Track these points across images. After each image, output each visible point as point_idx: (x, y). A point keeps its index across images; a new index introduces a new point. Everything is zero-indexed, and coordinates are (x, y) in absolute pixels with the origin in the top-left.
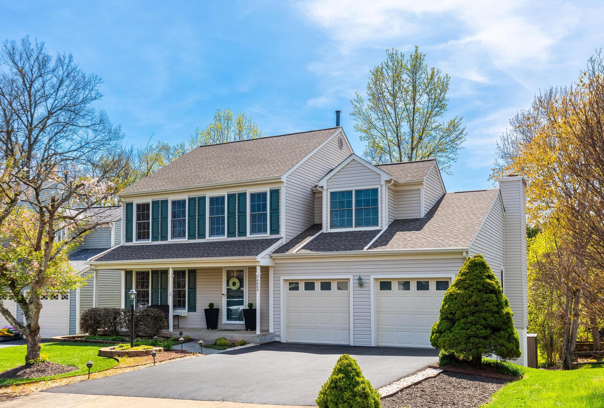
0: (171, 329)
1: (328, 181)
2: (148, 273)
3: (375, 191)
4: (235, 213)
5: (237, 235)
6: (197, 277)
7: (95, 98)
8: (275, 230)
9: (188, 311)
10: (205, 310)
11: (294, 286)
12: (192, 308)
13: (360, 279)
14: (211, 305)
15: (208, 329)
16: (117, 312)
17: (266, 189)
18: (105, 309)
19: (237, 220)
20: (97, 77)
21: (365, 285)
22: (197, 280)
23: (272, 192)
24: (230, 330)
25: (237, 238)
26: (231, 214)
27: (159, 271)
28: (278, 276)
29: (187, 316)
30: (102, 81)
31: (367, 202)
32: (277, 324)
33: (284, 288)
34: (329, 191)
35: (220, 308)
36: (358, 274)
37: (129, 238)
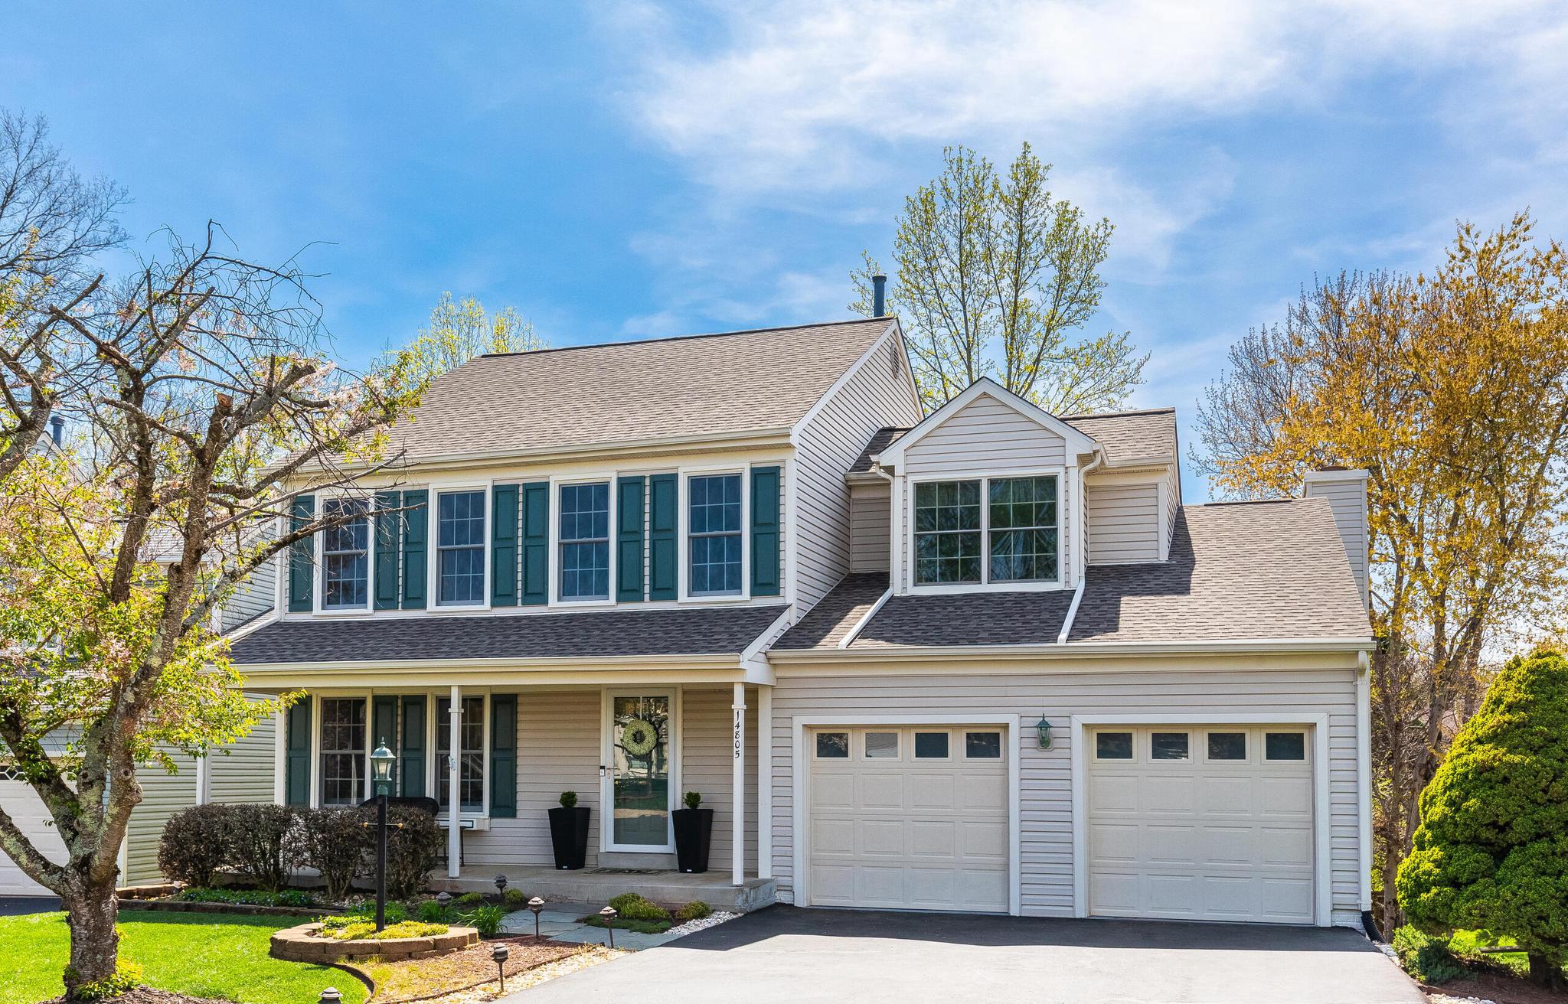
0: (454, 869)
1: (910, 452)
2: (360, 703)
3: (1048, 484)
4: (641, 531)
5: (647, 597)
6: (520, 717)
8: (767, 581)
9: (492, 816)
10: (550, 811)
11: (831, 744)
12: (504, 807)
13: (1044, 725)
14: (569, 798)
15: (559, 867)
17: (741, 465)
18: (244, 809)
19: (647, 553)
20: (115, 187)
21: (1056, 743)
22: (520, 726)
23: (757, 474)
24: (630, 871)
25: (647, 606)
26: (629, 535)
27: (396, 697)
28: (787, 712)
29: (487, 828)
30: (129, 197)
31: (1023, 514)
32: (784, 853)
33: (803, 747)
34: (912, 479)
35: (593, 806)
36: (1039, 712)
37: (299, 600)
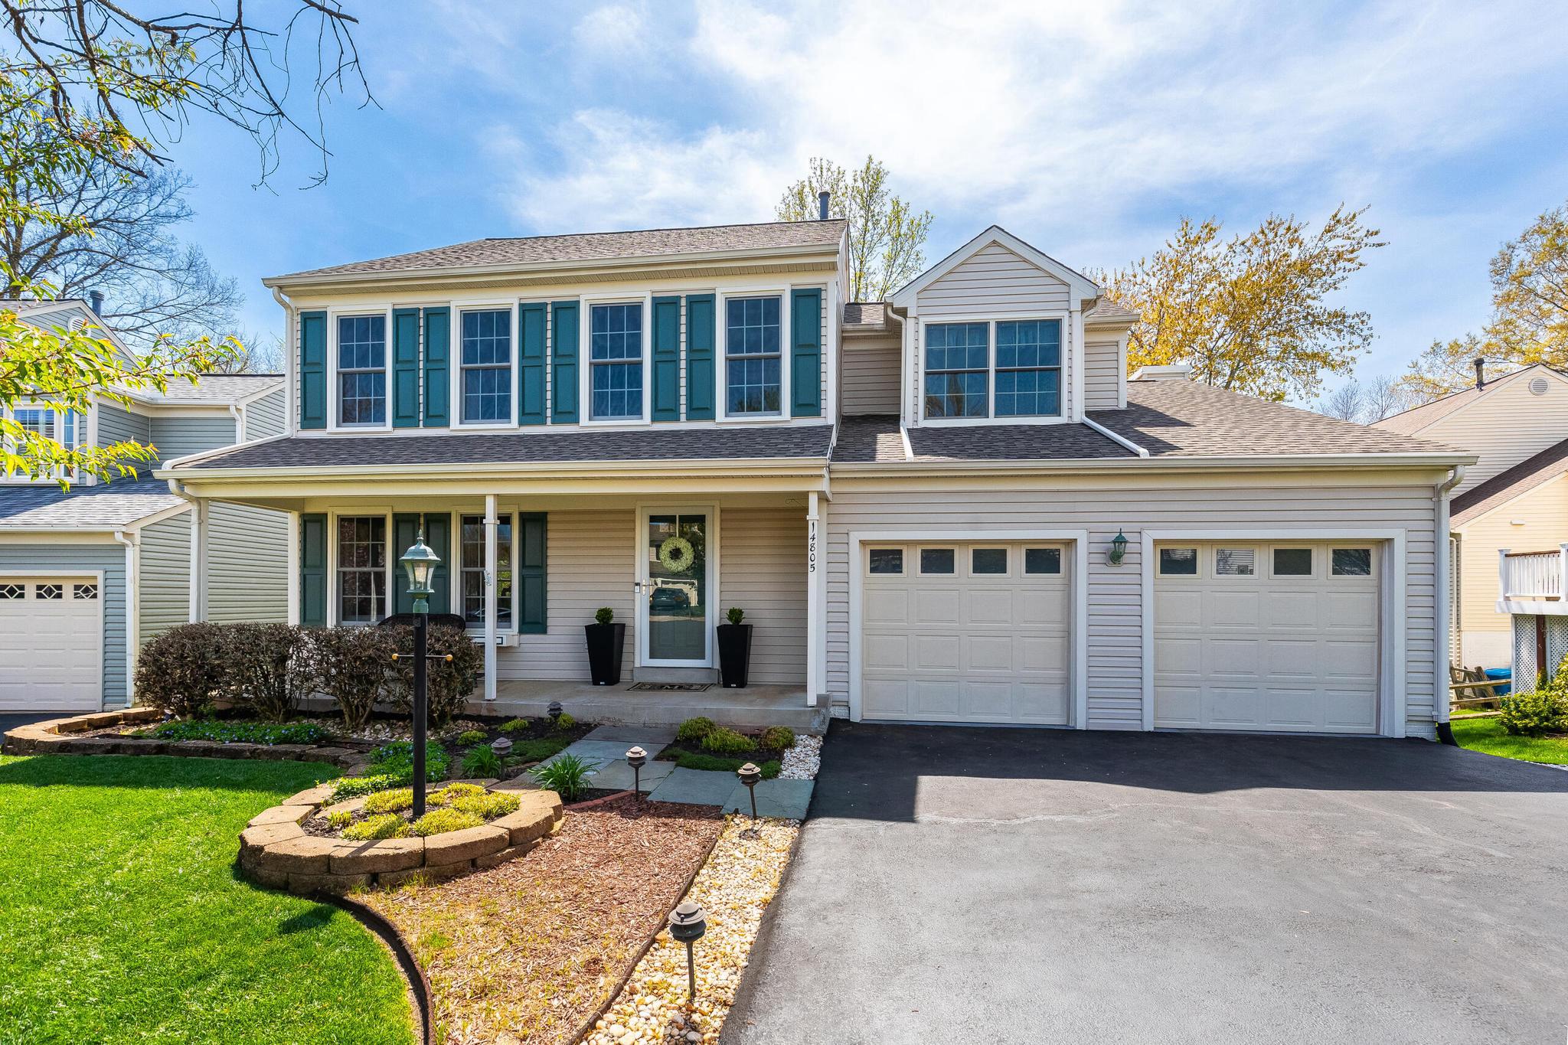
0: (491, 690)
1: (920, 296)
2: (379, 522)
3: (1054, 326)
4: (677, 352)
5: (683, 417)
6: (550, 535)
7: (177, 217)
8: (807, 402)
9: (521, 632)
10: (587, 628)
11: (885, 560)
12: (535, 622)
13: (1120, 541)
14: (605, 614)
15: (596, 682)
16: (283, 640)
17: (781, 287)
19: (683, 373)
20: (181, 175)
21: (1126, 558)
22: (550, 544)
23: (798, 296)
24: (672, 687)
25: (683, 425)
26: (665, 356)
27: (418, 515)
28: (843, 529)
29: (516, 644)
30: (193, 183)
31: (1027, 354)
32: (839, 669)
33: (858, 561)
34: (923, 321)
35: (627, 622)
37: (312, 416)
